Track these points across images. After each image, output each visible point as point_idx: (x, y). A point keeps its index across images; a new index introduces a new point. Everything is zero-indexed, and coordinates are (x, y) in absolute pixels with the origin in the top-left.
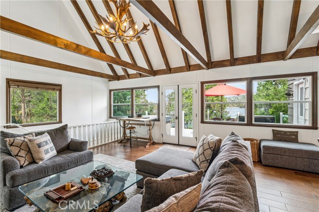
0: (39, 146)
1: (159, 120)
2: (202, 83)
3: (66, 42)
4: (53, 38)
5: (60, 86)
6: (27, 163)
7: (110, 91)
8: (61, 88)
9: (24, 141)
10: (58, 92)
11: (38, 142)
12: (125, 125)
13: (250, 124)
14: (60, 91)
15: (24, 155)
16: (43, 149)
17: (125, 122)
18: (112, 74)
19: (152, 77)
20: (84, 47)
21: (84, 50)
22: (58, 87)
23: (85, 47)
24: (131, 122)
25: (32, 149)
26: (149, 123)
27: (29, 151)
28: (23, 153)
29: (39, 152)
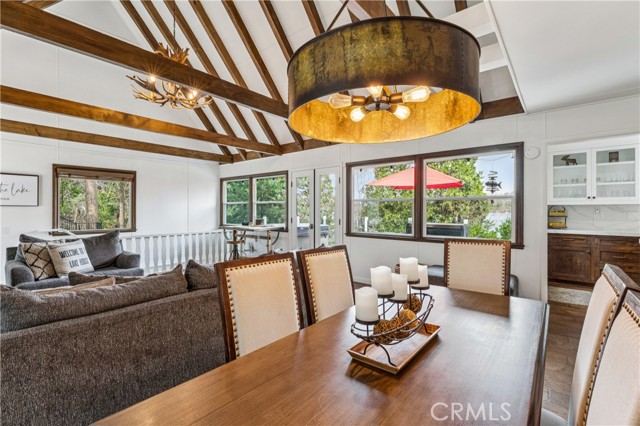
0: (63, 255)
1: (287, 230)
2: (349, 166)
3: (106, 113)
4: (86, 108)
5: (134, 173)
6: (45, 276)
7: (222, 180)
8: (135, 176)
9: (45, 248)
10: (130, 183)
11: (61, 249)
12: (235, 238)
13: (419, 238)
14: (134, 181)
15: (42, 266)
16: (67, 260)
17: (235, 232)
18: (222, 154)
19: (277, 156)
20: (136, 116)
21: (137, 122)
22: (130, 176)
23: (138, 117)
24: (247, 233)
25: (53, 259)
26: (266, 235)
27: (50, 262)
28: (40, 263)
29: (61, 264)
